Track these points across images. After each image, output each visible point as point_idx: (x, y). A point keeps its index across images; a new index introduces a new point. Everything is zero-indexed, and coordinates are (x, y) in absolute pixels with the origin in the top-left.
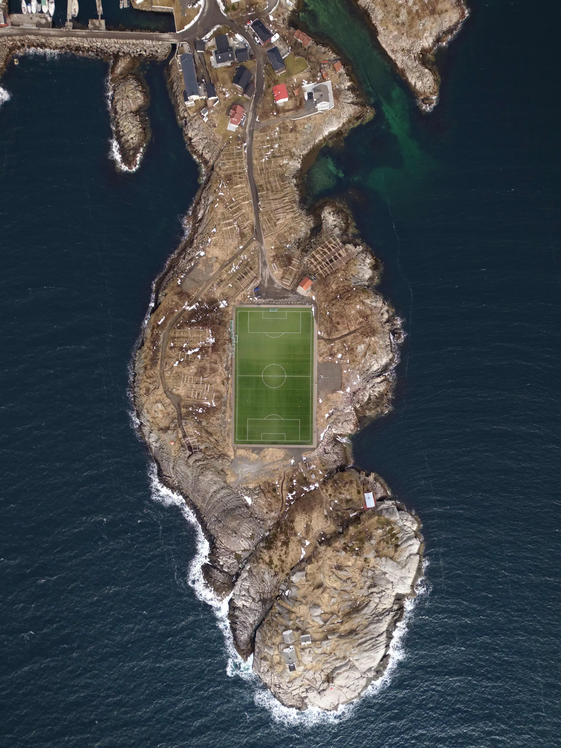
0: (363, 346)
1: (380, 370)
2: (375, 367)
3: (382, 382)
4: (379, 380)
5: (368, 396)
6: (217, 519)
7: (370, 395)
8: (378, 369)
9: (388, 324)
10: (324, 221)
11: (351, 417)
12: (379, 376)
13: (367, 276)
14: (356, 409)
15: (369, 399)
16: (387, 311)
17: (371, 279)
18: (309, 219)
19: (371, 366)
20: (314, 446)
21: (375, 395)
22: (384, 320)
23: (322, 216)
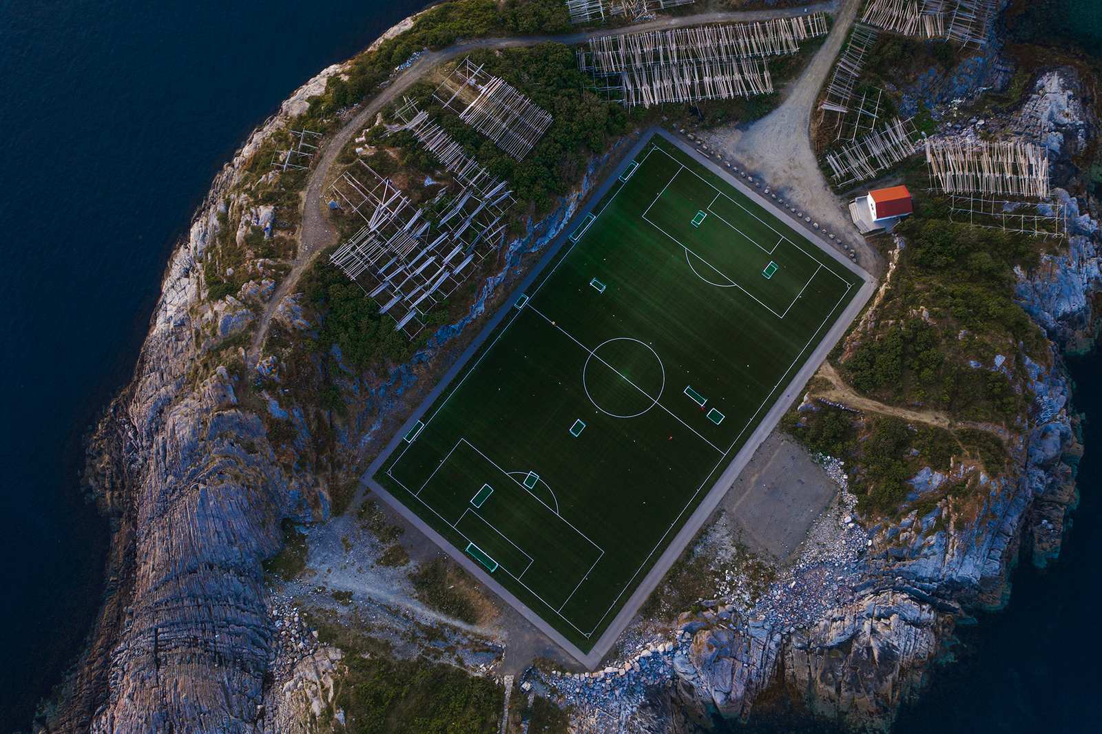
0: (938, 478)
1: (935, 585)
2: (927, 567)
3: (916, 623)
4: (913, 610)
5: (847, 637)
6: (156, 651)
7: (855, 635)
8: (931, 580)
9: (1041, 473)
10: (1035, 96)
11: (756, 656)
12: (920, 600)
13: (1065, 307)
14: (783, 648)
15: (845, 646)
16: (1064, 437)
17: (1071, 319)
18: (1000, 67)
19: (916, 553)
20: (591, 660)
21: (869, 649)
22: (1039, 455)
23: (1039, 83)
